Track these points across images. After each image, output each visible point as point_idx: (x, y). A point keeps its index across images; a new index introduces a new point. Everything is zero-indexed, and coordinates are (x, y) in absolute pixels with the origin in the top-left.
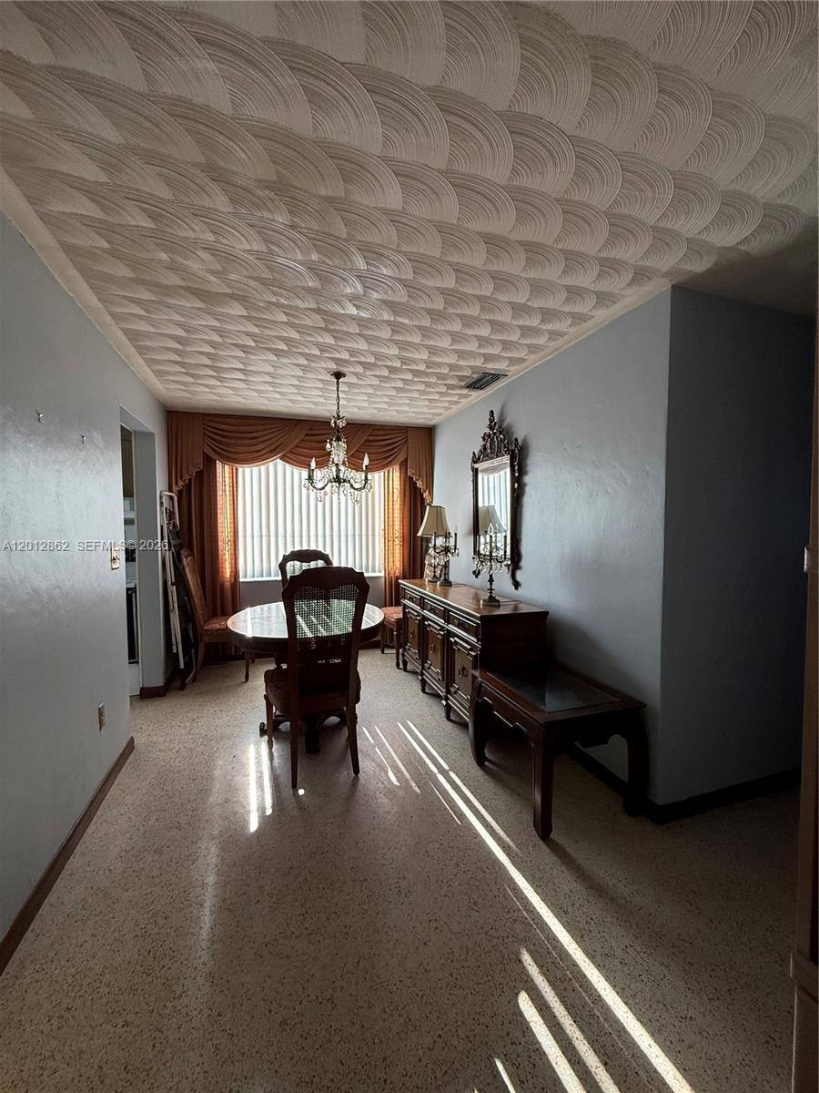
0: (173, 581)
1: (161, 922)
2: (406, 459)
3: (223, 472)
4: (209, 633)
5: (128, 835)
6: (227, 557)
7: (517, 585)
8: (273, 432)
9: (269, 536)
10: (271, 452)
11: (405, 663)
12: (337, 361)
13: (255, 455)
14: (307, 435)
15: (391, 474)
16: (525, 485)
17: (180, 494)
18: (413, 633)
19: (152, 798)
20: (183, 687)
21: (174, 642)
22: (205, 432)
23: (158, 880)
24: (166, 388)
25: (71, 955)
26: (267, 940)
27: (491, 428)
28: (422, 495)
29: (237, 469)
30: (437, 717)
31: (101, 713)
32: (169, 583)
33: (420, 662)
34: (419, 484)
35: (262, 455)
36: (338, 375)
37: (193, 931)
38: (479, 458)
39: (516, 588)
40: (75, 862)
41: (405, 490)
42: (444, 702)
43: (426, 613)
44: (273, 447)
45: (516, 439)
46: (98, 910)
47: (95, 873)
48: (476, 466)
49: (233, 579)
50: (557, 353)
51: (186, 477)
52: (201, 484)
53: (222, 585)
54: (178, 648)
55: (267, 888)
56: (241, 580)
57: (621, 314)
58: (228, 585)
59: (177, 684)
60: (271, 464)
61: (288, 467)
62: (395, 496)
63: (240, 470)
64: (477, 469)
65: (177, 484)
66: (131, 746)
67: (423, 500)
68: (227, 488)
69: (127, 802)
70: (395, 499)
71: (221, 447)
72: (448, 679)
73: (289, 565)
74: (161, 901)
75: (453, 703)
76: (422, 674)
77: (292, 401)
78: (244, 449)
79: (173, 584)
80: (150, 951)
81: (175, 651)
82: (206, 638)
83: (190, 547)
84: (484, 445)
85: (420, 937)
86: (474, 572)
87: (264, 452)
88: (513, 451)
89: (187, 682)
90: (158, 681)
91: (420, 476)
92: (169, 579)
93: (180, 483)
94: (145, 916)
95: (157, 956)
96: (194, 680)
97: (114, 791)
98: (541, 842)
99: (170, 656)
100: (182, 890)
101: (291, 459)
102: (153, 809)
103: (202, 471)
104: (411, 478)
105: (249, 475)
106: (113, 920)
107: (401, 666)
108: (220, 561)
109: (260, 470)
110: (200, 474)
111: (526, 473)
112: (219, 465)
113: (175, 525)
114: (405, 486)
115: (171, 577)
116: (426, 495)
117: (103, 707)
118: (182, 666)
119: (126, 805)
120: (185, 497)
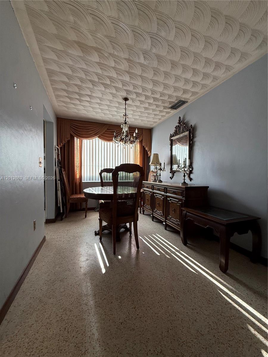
0: (59, 179)
1: (68, 313)
2: (142, 140)
3: (77, 141)
4: (72, 199)
5: (48, 274)
6: (78, 173)
7: (191, 179)
8: (96, 127)
9: (93, 166)
10: (95, 134)
11: (144, 211)
12: (128, 91)
13: (89, 136)
14: (108, 129)
15: (136, 145)
16: (195, 142)
17: (61, 148)
18: (148, 200)
19: (56, 259)
20: (62, 220)
21: (59, 202)
22: (71, 126)
23: (64, 293)
24: (58, 105)
25: (26, 332)
26: (121, 321)
27: (179, 123)
28: (147, 153)
29: (82, 140)
30: (161, 229)
31: (35, 224)
32: (57, 180)
33: (151, 210)
34: (146, 149)
35: (92, 135)
36: (126, 99)
37: (84, 317)
38: (173, 136)
39: (191, 181)
40: (25, 286)
41: (141, 151)
42: (164, 223)
43: (155, 191)
44: (95, 133)
45: (191, 125)
46: (37, 308)
47: (34, 291)
48: (172, 138)
49: (80, 181)
50: (211, 89)
51: (64, 142)
52: (69, 146)
53: (76, 183)
54: (60, 205)
55: (114, 296)
56: (83, 181)
57: (245, 67)
58: (78, 183)
59: (59, 218)
60: (94, 139)
61: (100, 140)
62: (138, 153)
63: (83, 140)
64: (172, 140)
65: (60, 145)
66: (44, 239)
67: (147, 154)
68: (78, 147)
69: (45, 261)
70: (138, 154)
71: (77, 132)
72: (166, 214)
73: (103, 174)
74: (67, 303)
75: (169, 223)
76: (153, 214)
77: (104, 114)
78: (85, 133)
79: (59, 180)
80: (65, 328)
81: (59, 206)
82: (70, 201)
83: (64, 168)
84: (176, 130)
85: (192, 318)
86: (170, 178)
87: (92, 134)
88: (190, 130)
89: (63, 218)
90: (53, 217)
91: (147, 146)
92: (57, 178)
93: (61, 144)
94: (60, 310)
95: (69, 331)
96: (66, 217)
97: (39, 257)
98: (224, 274)
99: (57, 208)
100: (76, 298)
101: (102, 138)
102: (57, 263)
103: (70, 140)
104: (144, 147)
105: (86, 142)
106: (46, 313)
107: (142, 213)
108: (75, 174)
109: (90, 141)
110: (69, 141)
111: (195, 137)
112: (75, 138)
113: (59, 160)
114: (141, 150)
115: (58, 178)
116: (149, 153)
117: (35, 221)
118: (62, 211)
119: (45, 262)
120: (63, 149)
